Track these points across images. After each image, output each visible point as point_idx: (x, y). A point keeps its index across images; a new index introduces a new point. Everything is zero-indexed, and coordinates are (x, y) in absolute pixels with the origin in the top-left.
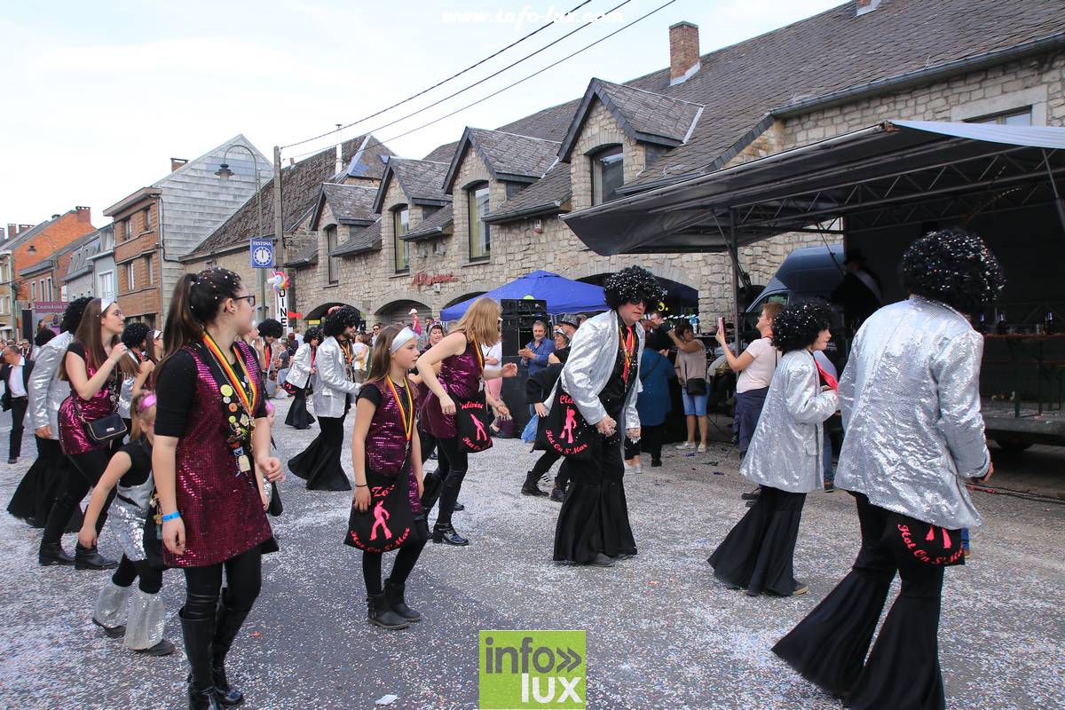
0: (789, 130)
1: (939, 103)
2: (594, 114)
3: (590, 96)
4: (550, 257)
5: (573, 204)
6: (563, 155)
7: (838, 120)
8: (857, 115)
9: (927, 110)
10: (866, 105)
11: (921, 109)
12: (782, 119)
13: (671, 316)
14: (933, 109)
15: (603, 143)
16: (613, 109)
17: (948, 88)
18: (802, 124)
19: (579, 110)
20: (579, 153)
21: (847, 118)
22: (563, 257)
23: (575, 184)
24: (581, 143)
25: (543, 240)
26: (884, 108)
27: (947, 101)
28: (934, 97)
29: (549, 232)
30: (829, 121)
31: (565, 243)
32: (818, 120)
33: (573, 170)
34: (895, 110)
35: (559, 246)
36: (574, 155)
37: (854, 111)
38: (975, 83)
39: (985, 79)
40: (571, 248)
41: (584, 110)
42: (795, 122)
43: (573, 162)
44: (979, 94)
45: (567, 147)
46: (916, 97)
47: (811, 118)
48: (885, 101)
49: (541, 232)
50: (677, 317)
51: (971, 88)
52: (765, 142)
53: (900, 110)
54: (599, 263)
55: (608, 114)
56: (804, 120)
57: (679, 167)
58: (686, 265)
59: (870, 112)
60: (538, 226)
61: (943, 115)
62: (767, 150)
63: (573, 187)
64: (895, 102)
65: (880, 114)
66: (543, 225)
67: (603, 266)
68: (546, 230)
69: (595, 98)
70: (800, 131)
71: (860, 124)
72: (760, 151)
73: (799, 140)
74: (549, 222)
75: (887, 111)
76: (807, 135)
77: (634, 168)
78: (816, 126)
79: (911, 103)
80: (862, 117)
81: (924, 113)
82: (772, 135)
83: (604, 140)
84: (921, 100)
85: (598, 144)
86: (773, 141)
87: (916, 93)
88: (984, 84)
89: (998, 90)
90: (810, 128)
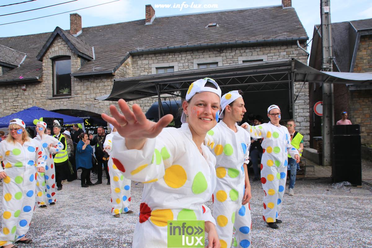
0: (135, 60)
1: (189, 57)
2: (56, 42)
3: (55, 34)
4: (31, 101)
5: (44, 79)
6: (39, 58)
7: (154, 58)
8: (161, 57)
9: (185, 59)
10: (164, 54)
11: (184, 58)
12: (133, 55)
13: (92, 127)
14: (188, 59)
15: (60, 54)
16: (67, 41)
17: (192, 53)
18: (140, 58)
19: (49, 39)
20: (47, 57)
21: (157, 58)
22: (37, 101)
23: (45, 70)
24: (48, 53)
25: (26, 93)
26: (171, 56)
27: (192, 57)
28: (188, 55)
29: (29, 90)
30: (150, 58)
31: (39, 95)
32: (146, 57)
33: (44, 64)
34: (175, 57)
35: (35, 96)
36: (45, 58)
37: (160, 56)
38: (201, 53)
39: (204, 52)
40: (42, 98)
41: (52, 40)
42: (137, 57)
43: (44, 61)
44: (202, 56)
45: (42, 54)
46: (182, 55)
47: (143, 56)
48: (171, 54)
49: (25, 90)
50: (94, 128)
51: (199, 54)
52: (128, 63)
53: (176, 58)
54: (58, 105)
55: (63, 43)
56: (140, 57)
57: (98, 68)
58: (101, 107)
59: (166, 57)
60: (24, 87)
61: (191, 61)
62: (128, 66)
63: (44, 72)
64: (174, 55)
65: (169, 58)
66: (26, 87)
67: (60, 106)
68: (28, 89)
69: (58, 35)
70: (139, 60)
71: (162, 61)
72: (127, 66)
73: (139, 63)
74: (29, 86)
75: (172, 58)
76: (142, 62)
77: (76, 66)
78: (145, 59)
79: (180, 56)
80: (163, 58)
81: (184, 60)
82: (130, 61)
83: (61, 53)
84: (183, 55)
85: (58, 55)
86: (130, 63)
87: (182, 53)
88: (204, 54)
89: (208, 56)
90: (143, 60)
